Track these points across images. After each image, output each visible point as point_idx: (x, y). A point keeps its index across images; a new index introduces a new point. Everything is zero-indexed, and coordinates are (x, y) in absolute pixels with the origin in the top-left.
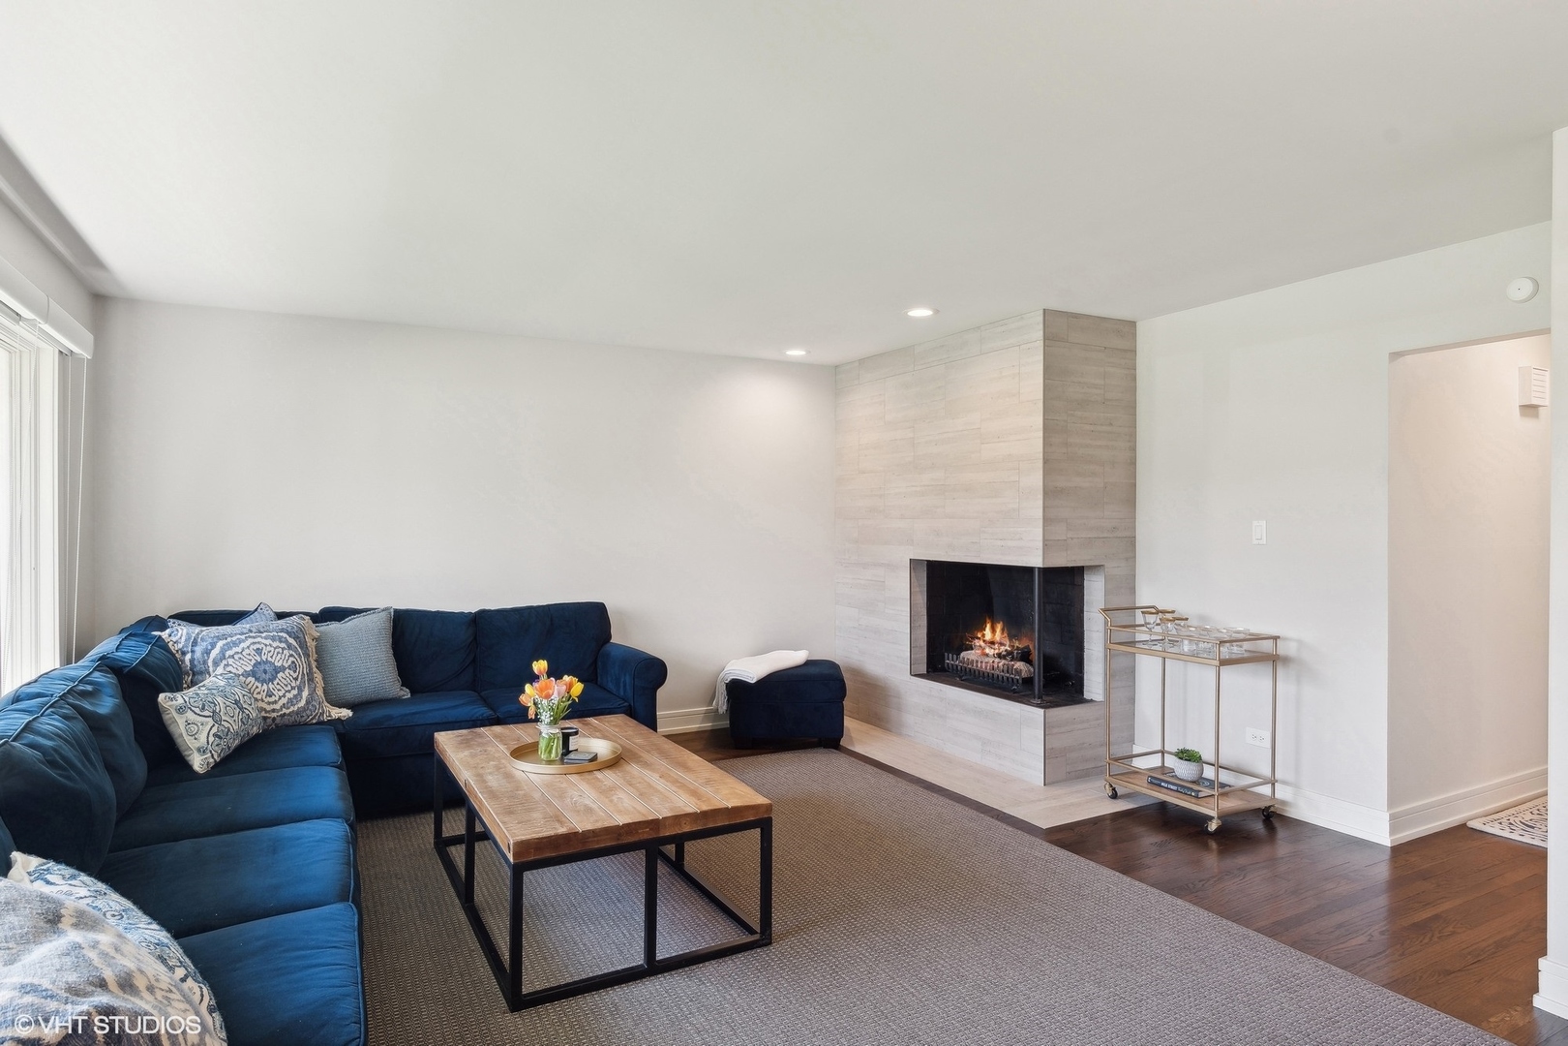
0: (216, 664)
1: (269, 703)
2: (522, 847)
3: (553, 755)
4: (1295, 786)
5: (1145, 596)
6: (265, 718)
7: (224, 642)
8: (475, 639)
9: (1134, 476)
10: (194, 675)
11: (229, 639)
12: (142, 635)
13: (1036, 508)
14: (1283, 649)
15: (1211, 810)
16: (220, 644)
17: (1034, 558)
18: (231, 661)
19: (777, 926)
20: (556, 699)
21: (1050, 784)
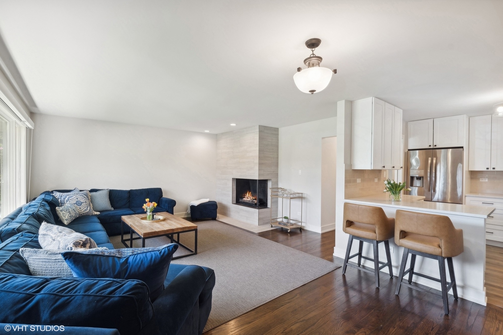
0: (67, 201)
1: (80, 210)
2: (145, 234)
3: (150, 219)
4: (306, 223)
5: (280, 186)
6: (79, 214)
7: (69, 196)
8: (129, 196)
9: (278, 160)
10: (61, 204)
11: (70, 196)
12: (49, 195)
13: (257, 168)
14: (304, 196)
15: (289, 228)
16: (68, 197)
17: (256, 177)
18: (70, 201)
19: (198, 251)
20: (151, 207)
21: (260, 225)
